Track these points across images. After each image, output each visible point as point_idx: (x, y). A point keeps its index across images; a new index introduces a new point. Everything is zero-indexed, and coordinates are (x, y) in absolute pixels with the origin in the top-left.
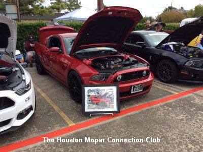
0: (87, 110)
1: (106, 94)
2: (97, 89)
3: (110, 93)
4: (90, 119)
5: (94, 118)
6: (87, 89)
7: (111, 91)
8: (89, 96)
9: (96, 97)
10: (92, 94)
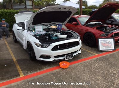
0: (101, 49)
1: (109, 42)
2: (105, 40)
3: (111, 42)
4: (102, 53)
5: (104, 53)
6: (100, 40)
7: (111, 41)
8: (101, 43)
9: (104, 44)
10: (102, 42)
